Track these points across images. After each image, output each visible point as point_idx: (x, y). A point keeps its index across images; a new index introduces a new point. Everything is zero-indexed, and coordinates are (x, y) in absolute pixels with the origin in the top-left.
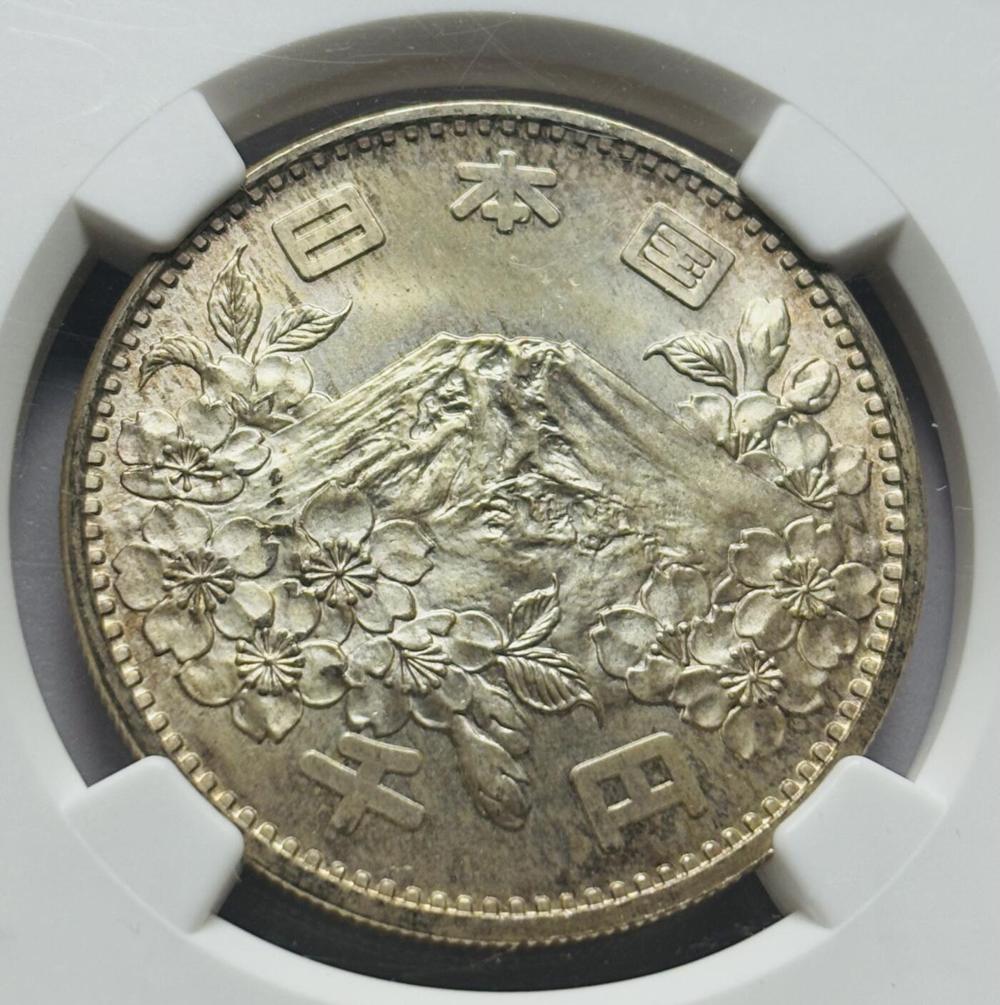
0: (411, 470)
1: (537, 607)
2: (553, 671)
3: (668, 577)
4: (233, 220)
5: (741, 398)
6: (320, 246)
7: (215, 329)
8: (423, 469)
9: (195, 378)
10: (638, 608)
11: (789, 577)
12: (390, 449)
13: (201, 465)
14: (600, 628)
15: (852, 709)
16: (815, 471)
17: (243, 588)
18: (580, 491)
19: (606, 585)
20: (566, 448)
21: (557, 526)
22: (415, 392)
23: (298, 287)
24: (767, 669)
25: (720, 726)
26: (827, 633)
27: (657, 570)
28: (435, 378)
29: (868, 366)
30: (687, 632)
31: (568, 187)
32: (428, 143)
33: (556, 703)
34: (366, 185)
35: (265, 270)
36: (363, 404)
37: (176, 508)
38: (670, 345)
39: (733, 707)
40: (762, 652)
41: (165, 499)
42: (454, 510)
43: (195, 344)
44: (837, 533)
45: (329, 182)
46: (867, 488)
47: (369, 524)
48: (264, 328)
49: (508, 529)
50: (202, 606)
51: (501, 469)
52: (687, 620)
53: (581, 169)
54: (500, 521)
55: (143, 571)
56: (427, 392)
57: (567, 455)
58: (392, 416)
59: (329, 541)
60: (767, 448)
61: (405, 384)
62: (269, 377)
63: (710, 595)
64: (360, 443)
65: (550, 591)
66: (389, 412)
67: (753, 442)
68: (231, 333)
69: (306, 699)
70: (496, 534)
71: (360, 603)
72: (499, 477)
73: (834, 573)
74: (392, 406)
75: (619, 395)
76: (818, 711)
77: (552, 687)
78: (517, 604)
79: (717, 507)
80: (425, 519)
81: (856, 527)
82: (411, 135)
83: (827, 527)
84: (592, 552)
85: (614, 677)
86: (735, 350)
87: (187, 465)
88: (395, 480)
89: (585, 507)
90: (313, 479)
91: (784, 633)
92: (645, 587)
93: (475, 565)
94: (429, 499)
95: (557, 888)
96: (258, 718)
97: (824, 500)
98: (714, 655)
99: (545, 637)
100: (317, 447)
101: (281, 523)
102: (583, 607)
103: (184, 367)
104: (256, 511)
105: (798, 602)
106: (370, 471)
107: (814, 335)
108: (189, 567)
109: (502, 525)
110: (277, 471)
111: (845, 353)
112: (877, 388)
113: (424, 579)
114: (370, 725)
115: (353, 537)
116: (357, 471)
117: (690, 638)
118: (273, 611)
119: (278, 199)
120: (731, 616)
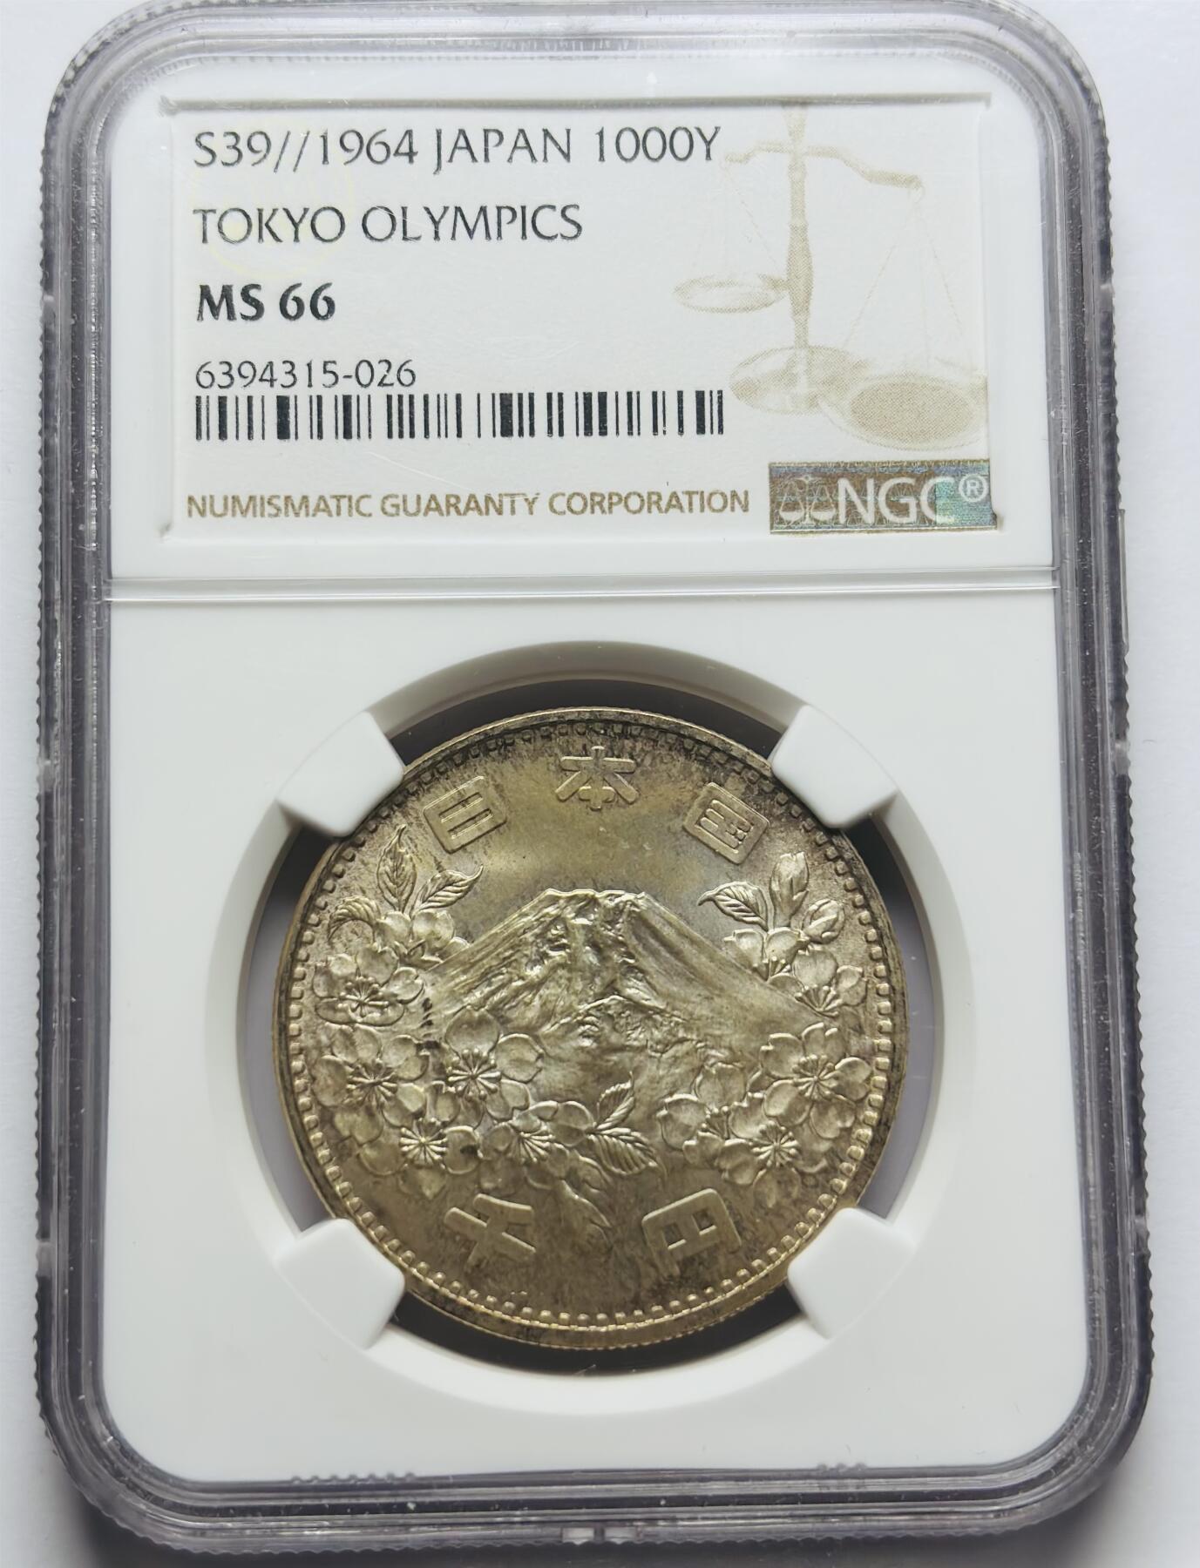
0: (527, 996)
1: (618, 1097)
2: (629, 1145)
3: (714, 1072)
4: (396, 808)
5: (771, 932)
6: (459, 826)
7: (382, 892)
8: (534, 995)
9: (368, 930)
10: (693, 1097)
11: (804, 1070)
12: (511, 981)
13: (374, 997)
14: (664, 1112)
15: (849, 1170)
16: (826, 988)
17: (404, 1089)
18: (650, 1008)
19: (669, 1079)
20: (640, 975)
21: (634, 1036)
22: (529, 936)
23: (444, 859)
24: (787, 1141)
25: (751, 1184)
26: (832, 1112)
27: (706, 1067)
28: (545, 924)
29: (867, 906)
30: (728, 1114)
31: (642, 773)
32: (539, 743)
33: (631, 1169)
34: (493, 777)
35: (419, 846)
36: (491, 948)
37: (355, 1030)
38: (718, 894)
39: (761, 1169)
40: (783, 1128)
41: (346, 1024)
42: (557, 1026)
43: (368, 904)
44: (841, 1036)
45: (465, 776)
46: (864, 999)
47: (495, 1038)
48: (418, 888)
49: (596, 1039)
50: (374, 1103)
51: (592, 993)
52: (728, 1105)
53: (654, 759)
54: (591, 1033)
55: (333, 1078)
56: (537, 936)
57: (641, 981)
58: (512, 955)
59: (466, 1051)
60: (789, 971)
61: (522, 931)
62: (421, 928)
63: (745, 1085)
64: (489, 976)
65: (628, 1085)
66: (511, 952)
67: (779, 967)
68: (394, 895)
69: (450, 1170)
70: (587, 1043)
71: (488, 1098)
72: (590, 1000)
73: (838, 1066)
74: (512, 948)
75: (682, 934)
76: (824, 1171)
77: (628, 1157)
78: (603, 1096)
79: (751, 1018)
80: (536, 1033)
81: (855, 1030)
82: (527, 737)
83: (834, 1030)
84: (658, 1055)
85: (674, 1149)
86: (767, 896)
87: (363, 997)
88: (514, 1004)
89: (655, 1021)
90: (454, 1005)
91: (800, 1114)
92: (698, 1080)
93: (573, 1067)
94: (539, 1018)
95: (631, 1306)
96: (416, 1186)
97: (832, 1010)
98: (747, 1132)
99: (623, 1120)
100: (457, 981)
101: (431, 1039)
102: (652, 1097)
103: (360, 922)
104: (413, 1031)
105: (810, 1090)
106: (496, 998)
107: (827, 882)
108: (365, 1074)
109: (593, 1036)
110: (427, 1000)
111: (850, 895)
112: (873, 923)
113: (535, 1079)
114: (496, 1189)
115: (483, 1048)
116: (486, 998)
117: (730, 1118)
118: (425, 1106)
119: (428, 790)
120: (761, 1101)
